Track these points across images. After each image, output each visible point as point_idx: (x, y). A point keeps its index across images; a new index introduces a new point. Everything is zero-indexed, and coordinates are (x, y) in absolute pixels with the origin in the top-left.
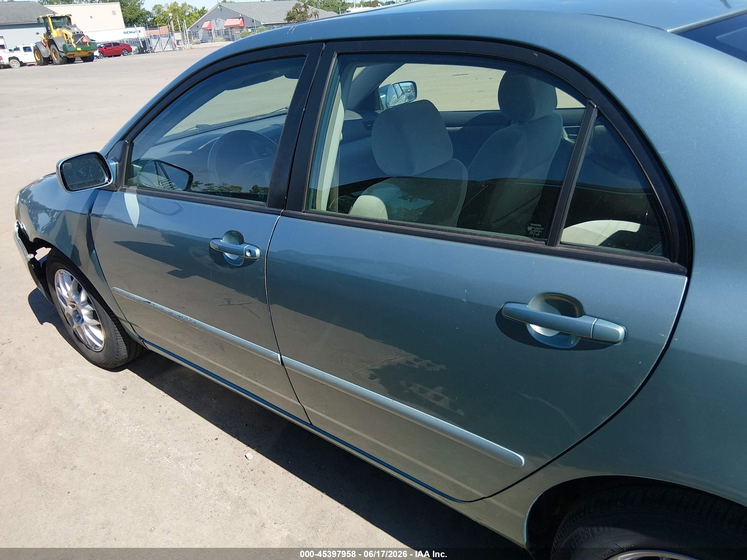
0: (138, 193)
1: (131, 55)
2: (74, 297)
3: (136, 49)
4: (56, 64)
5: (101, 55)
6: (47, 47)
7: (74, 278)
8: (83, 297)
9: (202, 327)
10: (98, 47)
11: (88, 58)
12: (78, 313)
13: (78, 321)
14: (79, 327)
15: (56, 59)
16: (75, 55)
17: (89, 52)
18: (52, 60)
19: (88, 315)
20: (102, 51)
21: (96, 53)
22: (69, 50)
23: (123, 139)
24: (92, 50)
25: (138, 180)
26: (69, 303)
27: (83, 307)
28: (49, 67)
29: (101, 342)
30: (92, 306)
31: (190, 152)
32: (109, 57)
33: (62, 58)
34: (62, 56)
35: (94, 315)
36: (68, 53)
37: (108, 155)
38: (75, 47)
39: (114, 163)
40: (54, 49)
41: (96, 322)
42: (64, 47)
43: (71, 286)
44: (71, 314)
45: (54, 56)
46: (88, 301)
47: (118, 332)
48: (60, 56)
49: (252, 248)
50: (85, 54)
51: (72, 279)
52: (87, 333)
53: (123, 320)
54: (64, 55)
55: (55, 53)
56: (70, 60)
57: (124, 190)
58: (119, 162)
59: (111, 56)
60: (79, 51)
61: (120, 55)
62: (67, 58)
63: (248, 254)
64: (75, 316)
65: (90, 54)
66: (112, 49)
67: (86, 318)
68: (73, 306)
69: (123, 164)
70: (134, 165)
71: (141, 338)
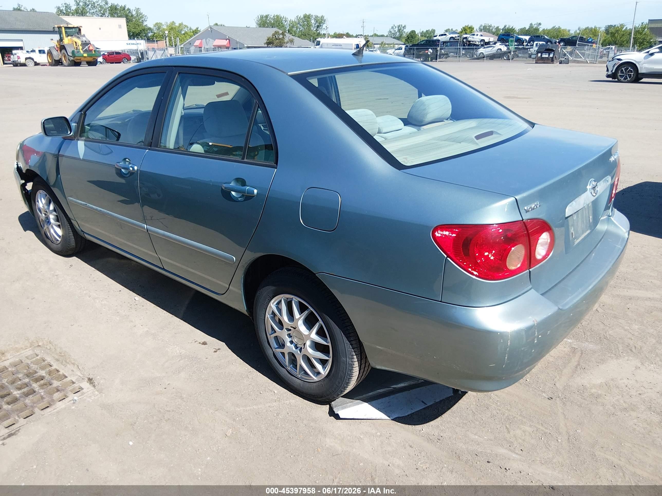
0: (85, 141)
1: (130, 64)
2: (46, 207)
3: (135, 59)
4: (65, 66)
5: (105, 61)
6: (59, 51)
7: (47, 195)
8: (52, 207)
9: (111, 215)
10: (102, 55)
11: (92, 63)
12: (48, 219)
13: (47, 224)
14: (48, 228)
15: (65, 62)
16: (81, 60)
17: (93, 58)
18: (62, 63)
19: (53, 219)
20: (106, 57)
21: (100, 59)
22: (77, 55)
23: (81, 111)
24: (96, 56)
25: (87, 135)
26: (43, 212)
27: (51, 213)
28: (59, 68)
29: (59, 236)
30: (56, 213)
31: (120, 122)
32: (111, 63)
33: (70, 61)
34: (70, 60)
35: (57, 220)
36: (76, 58)
37: (72, 120)
38: (82, 53)
39: (74, 124)
40: (64, 53)
41: (58, 223)
42: (73, 52)
43: (45, 200)
44: (44, 220)
45: (63, 59)
46: (55, 210)
47: (70, 229)
48: (69, 60)
49: (133, 166)
50: (90, 59)
51: (46, 196)
52: (52, 231)
53: (73, 220)
54: (72, 58)
55: (65, 57)
56: (77, 64)
57: (78, 140)
58: (77, 124)
59: (113, 63)
60: (85, 57)
61: (120, 63)
62: (75, 61)
63: (131, 169)
64: (45, 221)
65: (95, 60)
66: (114, 57)
67: (52, 221)
68: (45, 214)
69: (79, 126)
70: (86, 127)
71: (82, 231)
